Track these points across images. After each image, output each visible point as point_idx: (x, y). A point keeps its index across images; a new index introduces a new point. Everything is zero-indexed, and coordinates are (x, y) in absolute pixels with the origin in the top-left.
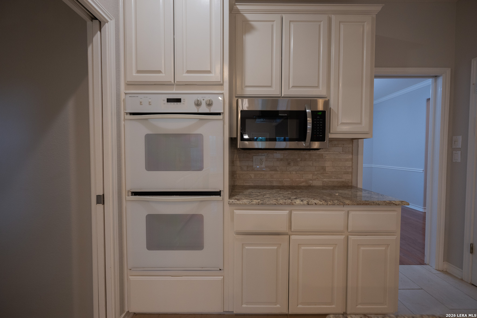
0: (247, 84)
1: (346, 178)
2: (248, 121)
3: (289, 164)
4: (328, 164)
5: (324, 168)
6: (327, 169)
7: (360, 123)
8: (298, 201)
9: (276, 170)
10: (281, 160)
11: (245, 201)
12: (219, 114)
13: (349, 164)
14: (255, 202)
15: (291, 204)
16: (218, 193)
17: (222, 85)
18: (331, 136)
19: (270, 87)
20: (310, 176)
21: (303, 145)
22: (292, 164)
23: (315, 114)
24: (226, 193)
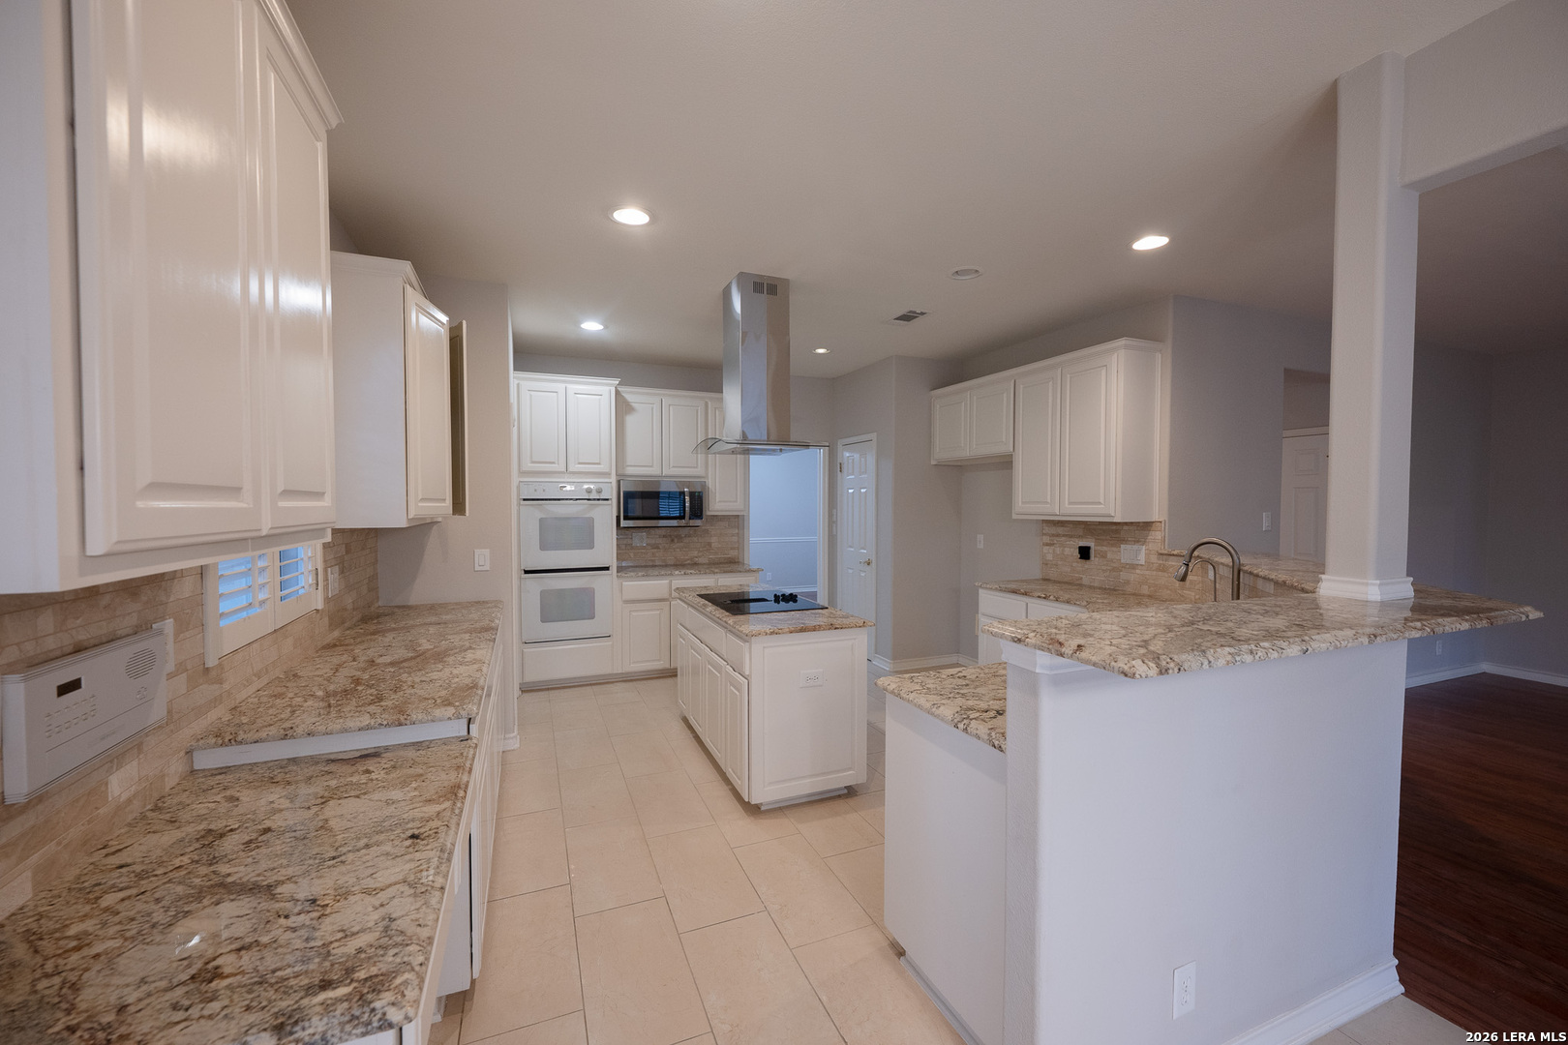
0: (628, 464)
1: (733, 554)
2: (630, 501)
3: (673, 541)
4: (714, 540)
5: (709, 544)
6: (713, 545)
7: (736, 501)
8: (677, 572)
9: (658, 548)
10: (664, 536)
11: (632, 574)
12: (607, 500)
13: (735, 539)
14: (640, 574)
15: (671, 574)
16: (607, 569)
17: (610, 474)
18: (709, 513)
19: (651, 466)
20: (696, 553)
21: (683, 522)
22: (676, 540)
23: (692, 494)
24: (614, 569)
